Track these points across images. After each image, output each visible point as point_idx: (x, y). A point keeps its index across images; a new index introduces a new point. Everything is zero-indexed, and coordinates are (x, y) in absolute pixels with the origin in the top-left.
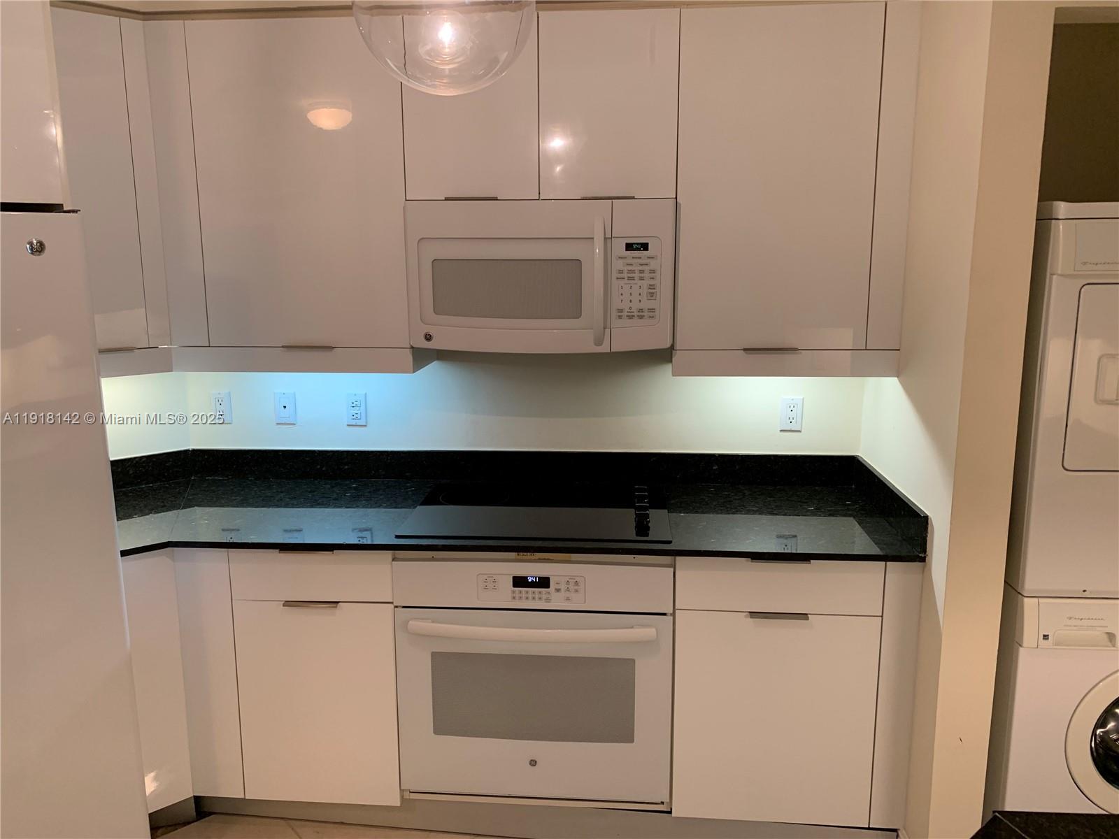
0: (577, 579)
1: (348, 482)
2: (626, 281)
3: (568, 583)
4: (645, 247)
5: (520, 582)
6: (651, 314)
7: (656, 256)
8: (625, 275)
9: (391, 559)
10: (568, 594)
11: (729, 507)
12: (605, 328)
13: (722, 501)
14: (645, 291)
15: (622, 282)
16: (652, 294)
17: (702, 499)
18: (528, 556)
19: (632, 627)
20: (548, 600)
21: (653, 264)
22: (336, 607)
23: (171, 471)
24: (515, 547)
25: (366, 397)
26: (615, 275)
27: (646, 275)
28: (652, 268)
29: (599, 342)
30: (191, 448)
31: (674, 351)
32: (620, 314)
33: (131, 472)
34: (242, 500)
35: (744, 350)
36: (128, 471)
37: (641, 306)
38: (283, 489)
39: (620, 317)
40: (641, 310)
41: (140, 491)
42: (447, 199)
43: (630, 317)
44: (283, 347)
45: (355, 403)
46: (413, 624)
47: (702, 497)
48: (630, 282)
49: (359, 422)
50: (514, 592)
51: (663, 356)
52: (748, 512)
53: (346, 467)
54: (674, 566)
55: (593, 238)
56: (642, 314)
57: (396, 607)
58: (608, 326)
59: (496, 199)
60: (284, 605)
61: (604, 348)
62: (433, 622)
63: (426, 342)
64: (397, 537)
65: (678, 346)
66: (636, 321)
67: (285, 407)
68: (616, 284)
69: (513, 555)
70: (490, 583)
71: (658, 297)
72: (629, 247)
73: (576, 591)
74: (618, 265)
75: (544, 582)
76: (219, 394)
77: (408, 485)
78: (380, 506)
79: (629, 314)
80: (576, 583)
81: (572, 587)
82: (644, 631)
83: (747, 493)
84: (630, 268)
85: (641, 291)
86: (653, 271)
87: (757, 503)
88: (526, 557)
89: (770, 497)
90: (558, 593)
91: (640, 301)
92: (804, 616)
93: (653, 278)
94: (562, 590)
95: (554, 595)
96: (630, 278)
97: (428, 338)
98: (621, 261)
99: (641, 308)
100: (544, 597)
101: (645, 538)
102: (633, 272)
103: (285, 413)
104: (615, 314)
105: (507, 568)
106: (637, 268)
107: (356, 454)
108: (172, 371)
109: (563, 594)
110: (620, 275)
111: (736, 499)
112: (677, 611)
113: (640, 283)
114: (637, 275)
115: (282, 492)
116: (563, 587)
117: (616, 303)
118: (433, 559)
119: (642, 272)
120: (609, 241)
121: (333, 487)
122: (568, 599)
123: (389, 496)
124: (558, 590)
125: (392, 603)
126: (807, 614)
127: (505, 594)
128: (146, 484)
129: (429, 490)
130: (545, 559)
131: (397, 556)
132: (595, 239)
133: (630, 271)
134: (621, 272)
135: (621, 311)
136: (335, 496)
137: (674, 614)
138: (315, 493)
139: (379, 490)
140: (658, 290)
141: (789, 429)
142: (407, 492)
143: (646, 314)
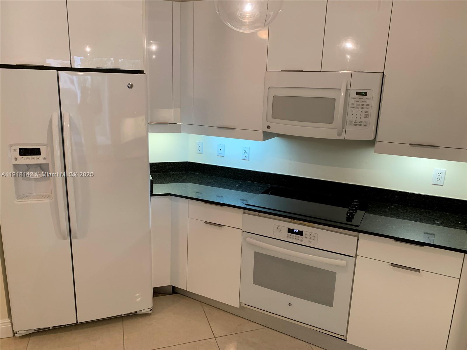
0: (314, 234)
1: (239, 181)
2: (355, 109)
3: (310, 235)
4: (365, 94)
5: (291, 231)
6: (365, 124)
7: (370, 98)
8: (355, 106)
9: (242, 213)
10: (310, 240)
11: (396, 215)
12: (343, 129)
13: (394, 212)
14: (363, 113)
15: (353, 109)
16: (366, 115)
17: (385, 210)
18: (296, 221)
19: (336, 259)
20: (302, 241)
21: (368, 102)
22: (222, 227)
23: (181, 169)
24: (291, 217)
25: (249, 149)
26: (350, 106)
27: (365, 106)
28: (367, 103)
29: (339, 135)
30: (188, 161)
31: (376, 142)
32: (351, 123)
33: (167, 167)
34: (200, 182)
35: (410, 144)
36: (166, 167)
37: (361, 120)
38: (216, 180)
39: (351, 124)
40: (361, 122)
41: (169, 175)
42: (282, 71)
43: (355, 125)
44: (217, 127)
45: (245, 151)
46: (248, 239)
47: (385, 209)
48: (357, 109)
49: (246, 159)
50: (288, 235)
51: (371, 143)
52: (404, 219)
53: (240, 175)
54: (358, 237)
55: (341, 89)
56: (361, 124)
57: (243, 231)
58: (345, 128)
59: (302, 71)
60: (204, 223)
61: (342, 138)
62: (256, 240)
63: (267, 129)
64: (246, 205)
65: (378, 139)
66: (358, 127)
67: (221, 150)
68: (350, 110)
69: (289, 220)
70: (279, 229)
71: (369, 117)
72: (358, 94)
73: (314, 239)
74: (352, 101)
75: (300, 233)
76: (199, 142)
77: (261, 185)
78: (246, 192)
79: (355, 123)
80: (314, 236)
81: (312, 237)
82: (341, 262)
83: (409, 210)
84: (358, 103)
85: (361, 113)
86: (368, 105)
87: (411, 216)
88: (294, 221)
89: (419, 214)
90: (306, 239)
91: (361, 118)
92: (418, 271)
93: (368, 108)
94: (308, 238)
95: (304, 239)
96: (357, 108)
97: (269, 127)
98: (353, 100)
99: (361, 121)
100: (300, 239)
101: (349, 223)
102: (359, 105)
103: (220, 152)
104: (348, 123)
105: (286, 224)
106: (361, 103)
107: (244, 171)
108: (180, 132)
109: (308, 240)
110: (353, 106)
111: (401, 212)
112: (357, 256)
113: (361, 110)
114: (360, 106)
115: (215, 181)
116: (308, 237)
117: (349, 118)
118: (258, 216)
119: (363, 105)
120: (349, 91)
121: (233, 182)
122: (310, 242)
123: (251, 189)
124: (306, 237)
125: (242, 229)
126: (420, 270)
127: (284, 235)
128: (172, 172)
129: (267, 188)
130: (302, 224)
131: (245, 212)
132: (342, 90)
133: (357, 105)
134: (353, 104)
135: (351, 122)
136: (232, 186)
137: (356, 257)
138: (226, 183)
139: (248, 186)
140: (369, 114)
141: (436, 184)
142: (259, 188)
143: (363, 124)
